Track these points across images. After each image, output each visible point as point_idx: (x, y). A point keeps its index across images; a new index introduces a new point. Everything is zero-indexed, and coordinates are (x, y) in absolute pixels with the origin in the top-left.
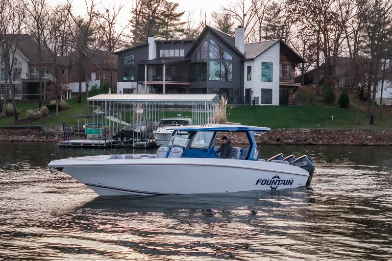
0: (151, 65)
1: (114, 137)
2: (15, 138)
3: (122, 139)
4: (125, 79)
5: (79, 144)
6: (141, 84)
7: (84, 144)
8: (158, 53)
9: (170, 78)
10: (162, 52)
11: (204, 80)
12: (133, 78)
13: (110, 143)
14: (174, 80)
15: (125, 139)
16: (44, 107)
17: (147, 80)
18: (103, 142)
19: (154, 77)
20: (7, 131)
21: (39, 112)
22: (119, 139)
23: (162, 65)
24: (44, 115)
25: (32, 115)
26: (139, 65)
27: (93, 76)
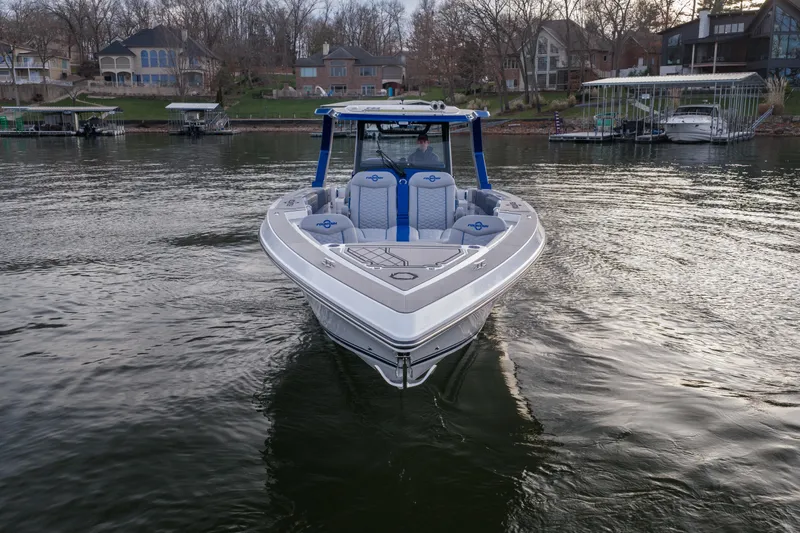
0: (700, 44)
1: (615, 129)
2: (532, 131)
3: (625, 131)
4: (669, 62)
5: (572, 137)
6: (687, 67)
7: (578, 138)
8: (712, 29)
9: (722, 58)
10: (716, 27)
11: (766, 58)
12: (678, 61)
13: (611, 136)
14: (727, 61)
15: (628, 131)
16: (573, 97)
17: (695, 62)
18: (599, 135)
19: (704, 58)
20: (527, 123)
21: (565, 103)
22: (621, 131)
23: (713, 44)
24: (571, 105)
25: (556, 106)
26: (686, 45)
27: (641, 61)
